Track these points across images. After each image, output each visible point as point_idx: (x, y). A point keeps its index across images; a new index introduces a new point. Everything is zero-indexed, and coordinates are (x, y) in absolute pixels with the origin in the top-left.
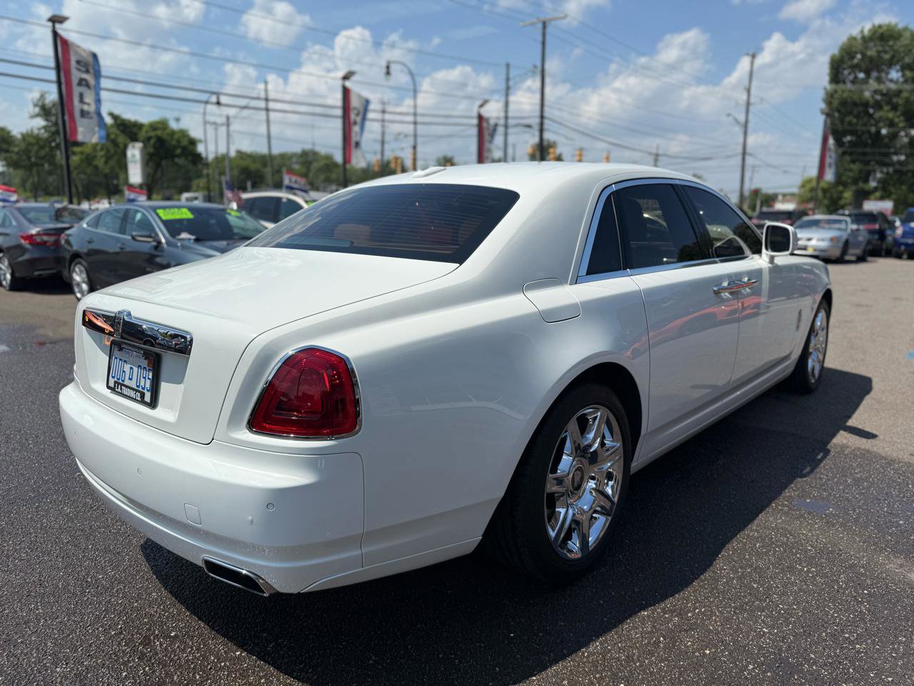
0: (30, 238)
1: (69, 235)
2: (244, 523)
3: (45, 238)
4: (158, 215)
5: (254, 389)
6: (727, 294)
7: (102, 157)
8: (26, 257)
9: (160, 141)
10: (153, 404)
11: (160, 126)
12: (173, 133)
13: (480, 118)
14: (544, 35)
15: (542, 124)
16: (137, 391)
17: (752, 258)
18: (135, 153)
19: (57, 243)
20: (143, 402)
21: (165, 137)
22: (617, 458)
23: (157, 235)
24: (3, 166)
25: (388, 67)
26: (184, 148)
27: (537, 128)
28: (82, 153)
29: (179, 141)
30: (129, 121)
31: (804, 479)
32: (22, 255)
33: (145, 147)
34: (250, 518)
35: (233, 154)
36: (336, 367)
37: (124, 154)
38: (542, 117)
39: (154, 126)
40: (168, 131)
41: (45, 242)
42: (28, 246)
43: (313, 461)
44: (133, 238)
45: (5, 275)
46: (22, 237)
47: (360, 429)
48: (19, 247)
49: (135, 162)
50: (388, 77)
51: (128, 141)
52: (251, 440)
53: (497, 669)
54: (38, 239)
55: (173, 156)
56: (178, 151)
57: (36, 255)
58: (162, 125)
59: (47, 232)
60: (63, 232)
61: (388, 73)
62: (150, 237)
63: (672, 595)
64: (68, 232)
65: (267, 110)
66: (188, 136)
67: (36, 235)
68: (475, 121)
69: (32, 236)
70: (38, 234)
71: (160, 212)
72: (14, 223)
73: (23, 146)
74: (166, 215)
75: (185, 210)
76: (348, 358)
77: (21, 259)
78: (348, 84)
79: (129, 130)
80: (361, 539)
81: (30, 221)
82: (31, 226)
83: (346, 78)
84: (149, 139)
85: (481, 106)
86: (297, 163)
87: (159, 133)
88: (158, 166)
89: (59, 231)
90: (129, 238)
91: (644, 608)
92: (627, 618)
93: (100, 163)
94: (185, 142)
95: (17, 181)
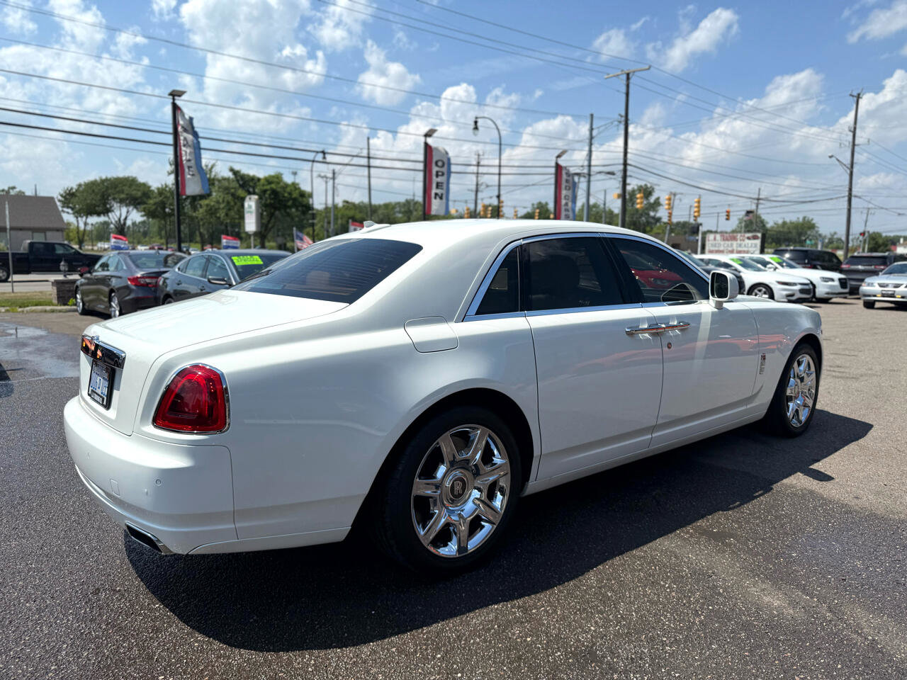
0: (135, 280)
1: (166, 279)
2: (142, 495)
3: (148, 280)
4: (232, 261)
5: (158, 393)
6: (647, 335)
7: (223, 208)
8: (132, 296)
9: (274, 192)
10: (108, 406)
11: (276, 180)
12: (287, 185)
13: (558, 168)
14: (628, 86)
15: (625, 171)
16: (101, 397)
17: (701, 303)
18: (251, 204)
19: (156, 285)
20: (102, 405)
21: (279, 190)
22: (502, 473)
23: (229, 278)
24: (142, 216)
25: (476, 122)
26: (295, 200)
27: (620, 175)
28: (207, 205)
29: (290, 194)
30: (248, 176)
31: (725, 512)
32: (129, 295)
33: (260, 198)
34: (146, 490)
35: (340, 203)
36: (213, 381)
37: (243, 206)
38: (625, 164)
39: (269, 180)
40: (282, 184)
41: (147, 284)
42: (133, 287)
43: (192, 450)
44: (209, 281)
45: (115, 311)
46: (129, 279)
47: (228, 428)
48: (127, 287)
49: (251, 212)
50: (476, 132)
51: (246, 194)
52: (153, 433)
53: (346, 635)
54: (142, 281)
55: (286, 207)
56: (290, 203)
57: (140, 295)
58: (276, 179)
59: (150, 276)
60: (160, 276)
61: (476, 128)
62: (223, 280)
63: (529, 595)
64: (165, 275)
65: (369, 167)
66: (299, 188)
67: (140, 278)
68: (553, 170)
69: (138, 278)
70: (143, 277)
71: (235, 258)
72: (125, 268)
73: (159, 199)
74: (240, 262)
75: (257, 257)
76: (223, 374)
77: (128, 298)
78: (430, 141)
79: (246, 183)
80: (235, 515)
81: (137, 266)
82: (137, 270)
83: (428, 135)
84: (265, 191)
85: (559, 156)
86: (400, 212)
87: (273, 186)
88: (271, 215)
89: (159, 274)
90: (206, 280)
91: (497, 602)
92: (477, 609)
93: (222, 214)
94: (295, 195)
95: (155, 229)
